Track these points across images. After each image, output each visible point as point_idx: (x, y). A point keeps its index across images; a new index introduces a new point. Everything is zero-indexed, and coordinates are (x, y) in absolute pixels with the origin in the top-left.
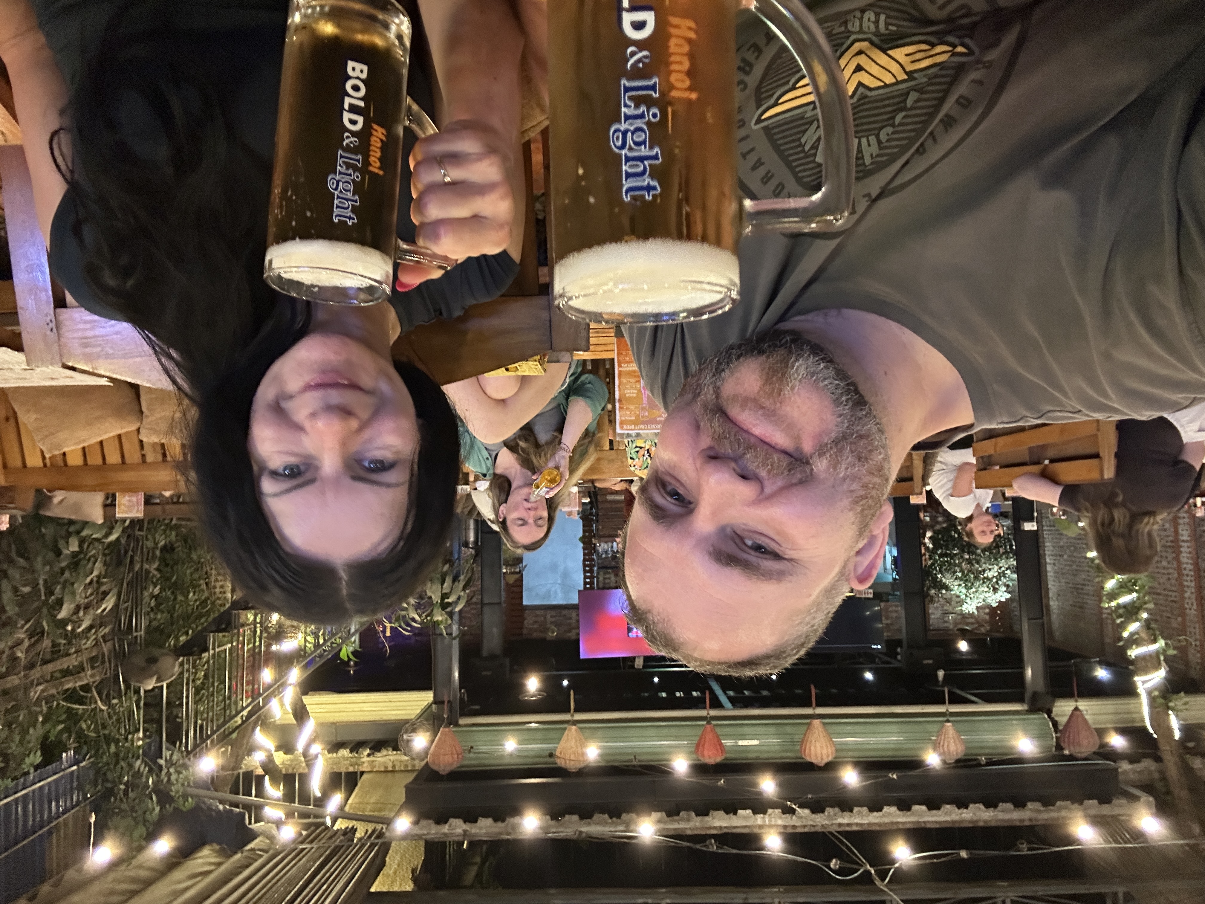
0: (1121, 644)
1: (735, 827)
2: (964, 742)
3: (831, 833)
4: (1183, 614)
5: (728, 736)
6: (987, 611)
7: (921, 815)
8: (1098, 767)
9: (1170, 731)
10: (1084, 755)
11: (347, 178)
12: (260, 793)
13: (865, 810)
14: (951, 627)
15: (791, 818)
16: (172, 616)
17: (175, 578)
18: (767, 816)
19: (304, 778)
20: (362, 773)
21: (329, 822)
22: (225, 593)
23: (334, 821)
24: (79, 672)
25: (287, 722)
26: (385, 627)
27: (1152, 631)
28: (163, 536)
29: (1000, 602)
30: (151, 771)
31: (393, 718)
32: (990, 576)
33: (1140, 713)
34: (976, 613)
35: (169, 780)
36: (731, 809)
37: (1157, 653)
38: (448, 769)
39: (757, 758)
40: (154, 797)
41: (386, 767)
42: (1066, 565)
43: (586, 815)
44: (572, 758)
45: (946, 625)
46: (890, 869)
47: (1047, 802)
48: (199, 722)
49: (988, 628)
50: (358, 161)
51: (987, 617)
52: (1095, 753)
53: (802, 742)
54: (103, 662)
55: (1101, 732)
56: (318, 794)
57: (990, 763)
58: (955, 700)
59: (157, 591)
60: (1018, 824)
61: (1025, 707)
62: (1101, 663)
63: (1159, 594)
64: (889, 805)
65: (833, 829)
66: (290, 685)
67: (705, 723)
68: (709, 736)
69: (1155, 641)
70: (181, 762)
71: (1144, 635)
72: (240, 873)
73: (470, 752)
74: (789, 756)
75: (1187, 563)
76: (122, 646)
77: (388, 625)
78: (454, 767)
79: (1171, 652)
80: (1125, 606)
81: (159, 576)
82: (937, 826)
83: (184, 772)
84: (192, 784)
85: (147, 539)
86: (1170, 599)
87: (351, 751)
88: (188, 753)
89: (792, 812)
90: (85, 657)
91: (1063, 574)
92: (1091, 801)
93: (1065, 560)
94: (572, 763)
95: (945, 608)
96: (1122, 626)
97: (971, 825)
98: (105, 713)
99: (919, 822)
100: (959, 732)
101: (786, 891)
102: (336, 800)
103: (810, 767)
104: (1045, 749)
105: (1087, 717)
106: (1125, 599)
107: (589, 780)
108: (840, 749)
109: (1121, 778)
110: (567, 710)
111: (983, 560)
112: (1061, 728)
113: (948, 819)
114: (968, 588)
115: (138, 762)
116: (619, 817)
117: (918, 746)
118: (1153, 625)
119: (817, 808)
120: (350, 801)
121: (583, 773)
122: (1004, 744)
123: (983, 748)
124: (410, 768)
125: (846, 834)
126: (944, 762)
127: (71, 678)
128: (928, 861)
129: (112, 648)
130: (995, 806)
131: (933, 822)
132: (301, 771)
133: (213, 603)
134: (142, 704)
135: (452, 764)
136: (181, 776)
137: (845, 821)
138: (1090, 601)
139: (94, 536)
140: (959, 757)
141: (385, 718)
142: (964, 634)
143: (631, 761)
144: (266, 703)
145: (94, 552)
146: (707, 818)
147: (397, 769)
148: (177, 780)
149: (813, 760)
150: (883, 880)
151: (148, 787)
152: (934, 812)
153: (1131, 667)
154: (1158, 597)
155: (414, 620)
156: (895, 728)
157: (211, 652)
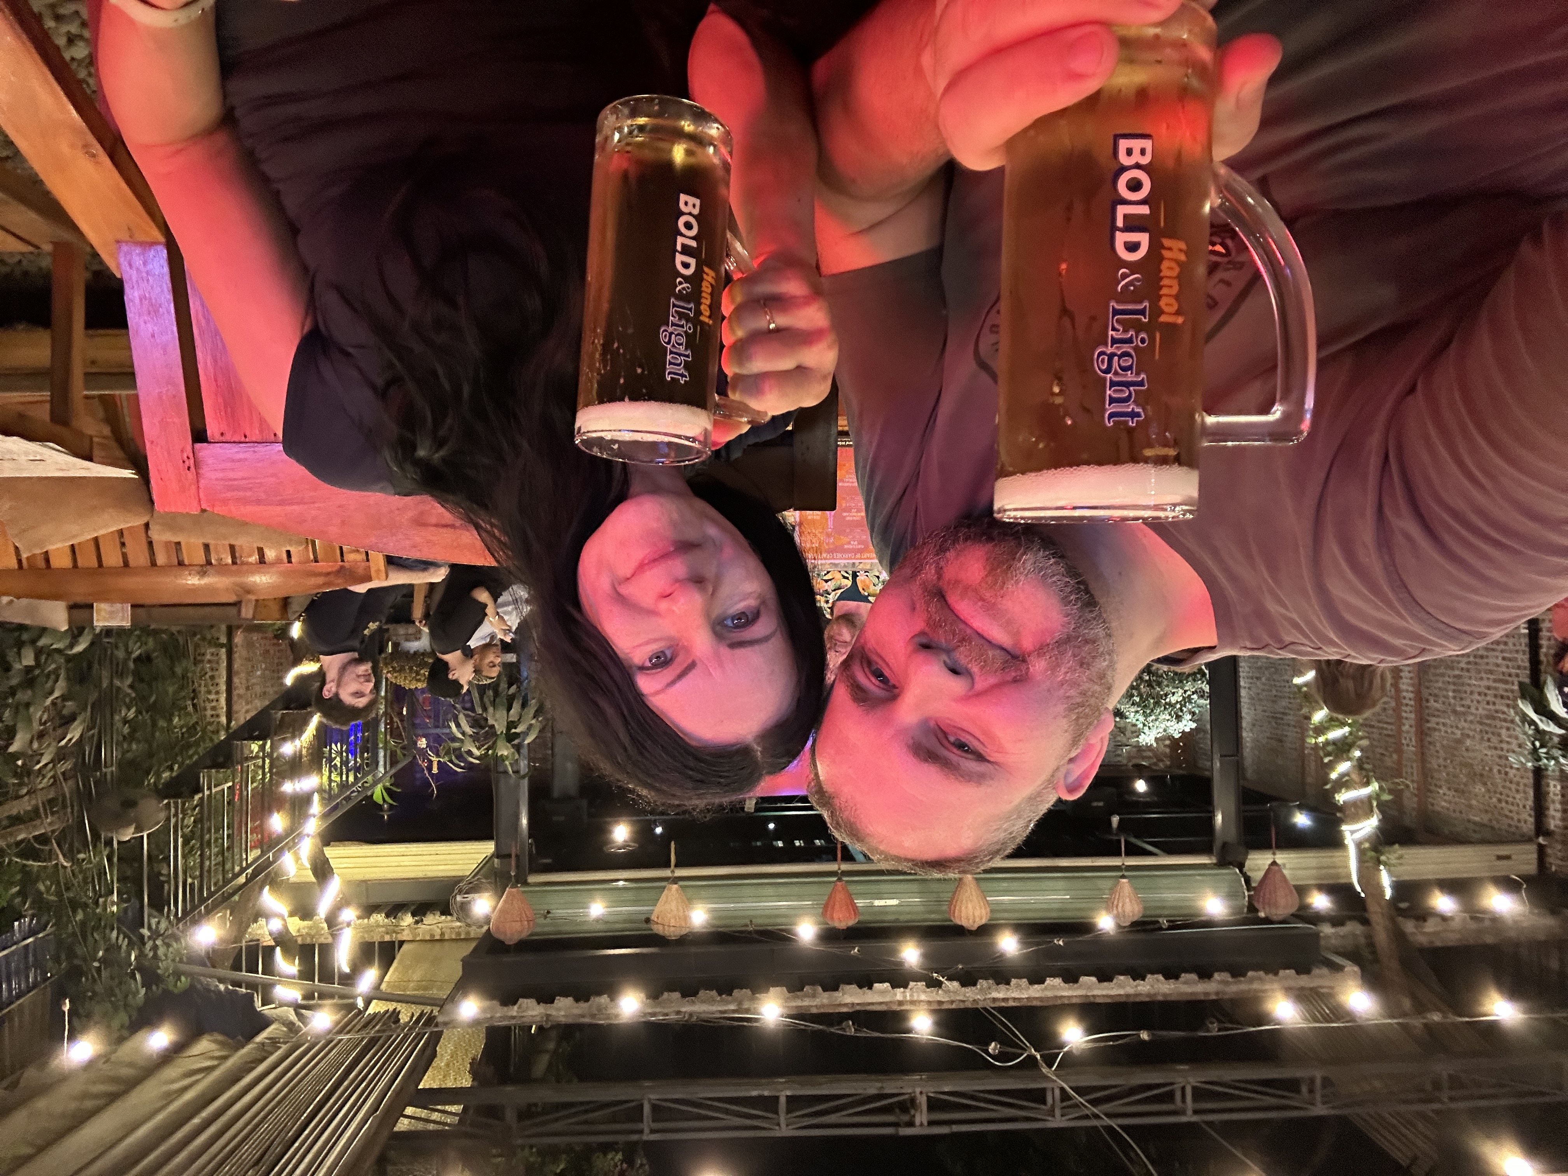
0: (1328, 787)
1: (872, 1004)
2: (1143, 901)
3: (985, 1009)
4: (1399, 751)
5: (863, 895)
6: (1167, 742)
7: (1089, 988)
8: (1295, 931)
9: (1380, 890)
10: (1280, 918)
11: (680, 330)
12: (269, 969)
13: (1024, 982)
14: (1125, 762)
15: (937, 993)
16: (150, 746)
17: (153, 699)
18: (908, 990)
19: (326, 950)
20: (401, 943)
21: (360, 1004)
22: (218, 716)
23: (368, 1004)
24: (31, 820)
25: (303, 880)
26: (431, 762)
27: (1364, 773)
28: (139, 644)
29: (1183, 732)
30: (131, 945)
31: (440, 874)
32: (1173, 702)
33: (1347, 867)
34: (1155, 745)
35: (155, 955)
36: (866, 983)
37: (1370, 798)
38: (516, 939)
39: (897, 920)
40: (138, 976)
41: (432, 935)
42: (1263, 690)
43: (689, 992)
44: (673, 923)
45: (1119, 759)
46: (1058, 1054)
47: (1238, 972)
48: (189, 880)
49: (1168, 763)
50: (690, 310)
51: (1168, 750)
52: (1293, 915)
53: (951, 902)
54: (64, 807)
55: (1302, 891)
56: (346, 969)
57: (1173, 926)
58: (1133, 851)
59: (131, 714)
60: (1202, 998)
61: (1214, 860)
62: (1301, 807)
63: (1372, 726)
64: (1054, 976)
65: (989, 1005)
66: (308, 836)
67: (835, 879)
68: (840, 896)
69: (1367, 784)
70: (170, 932)
71: (1355, 777)
72: (253, 1068)
73: (546, 917)
74: (934, 918)
75: (1407, 691)
76: (87, 785)
77: (435, 759)
78: (524, 935)
79: (1386, 797)
80: (1334, 743)
81: (134, 695)
82: (1109, 1001)
83: (175, 944)
84: (185, 959)
85: (117, 647)
86: (1386, 732)
87: (387, 916)
88: (179, 920)
89: (938, 984)
90: (39, 800)
91: (1260, 700)
92: (1287, 971)
93: (1264, 684)
94: (672, 929)
95: (1119, 738)
96: (1331, 766)
97: (1147, 999)
98: (69, 870)
99: (1087, 996)
100: (1136, 889)
101: (929, 1079)
102: (369, 978)
103: (959, 931)
104: (1236, 910)
105: (1285, 872)
106: (1335, 734)
107: (693, 950)
108: (995, 909)
109: (1322, 943)
110: (667, 865)
111: (1165, 683)
112: (1254, 885)
113: (1121, 992)
114: (1146, 716)
115: (114, 934)
116: (730, 994)
117: (1090, 905)
118: (1367, 766)
119: (968, 980)
120: (387, 978)
121: (687, 940)
122: (1192, 904)
123: (1164, 908)
124: (463, 937)
125: (1002, 1010)
126: (1119, 926)
127: (22, 826)
128: (1102, 1044)
129: (74, 786)
130: (1177, 977)
131: (1104, 996)
132: (322, 940)
133: (204, 731)
134: (115, 859)
135: (521, 932)
136: (171, 949)
137: (1001, 995)
138: (1291, 734)
139: (54, 646)
140: (1135, 919)
141: (430, 874)
142: (1140, 771)
143: (747, 926)
144: (276, 858)
145: (53, 666)
146: (836, 994)
147: (446, 937)
148: (166, 955)
149: (964, 923)
150: (1050, 1066)
151: (131, 964)
152: (1105, 984)
153: (1338, 815)
154: (1371, 730)
155: (470, 753)
156: (1061, 884)
157: (207, 793)
